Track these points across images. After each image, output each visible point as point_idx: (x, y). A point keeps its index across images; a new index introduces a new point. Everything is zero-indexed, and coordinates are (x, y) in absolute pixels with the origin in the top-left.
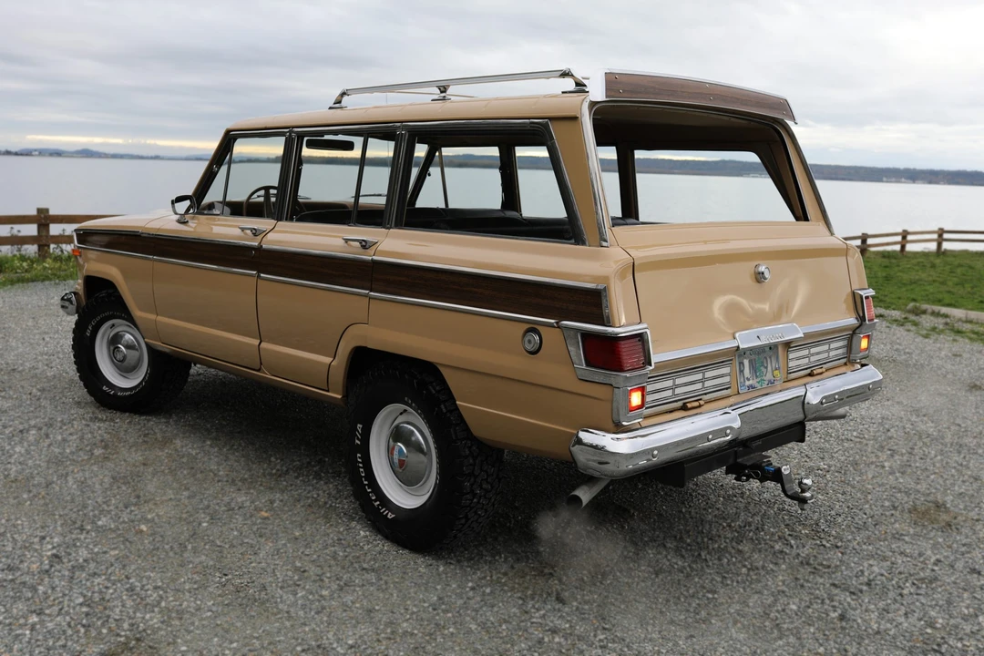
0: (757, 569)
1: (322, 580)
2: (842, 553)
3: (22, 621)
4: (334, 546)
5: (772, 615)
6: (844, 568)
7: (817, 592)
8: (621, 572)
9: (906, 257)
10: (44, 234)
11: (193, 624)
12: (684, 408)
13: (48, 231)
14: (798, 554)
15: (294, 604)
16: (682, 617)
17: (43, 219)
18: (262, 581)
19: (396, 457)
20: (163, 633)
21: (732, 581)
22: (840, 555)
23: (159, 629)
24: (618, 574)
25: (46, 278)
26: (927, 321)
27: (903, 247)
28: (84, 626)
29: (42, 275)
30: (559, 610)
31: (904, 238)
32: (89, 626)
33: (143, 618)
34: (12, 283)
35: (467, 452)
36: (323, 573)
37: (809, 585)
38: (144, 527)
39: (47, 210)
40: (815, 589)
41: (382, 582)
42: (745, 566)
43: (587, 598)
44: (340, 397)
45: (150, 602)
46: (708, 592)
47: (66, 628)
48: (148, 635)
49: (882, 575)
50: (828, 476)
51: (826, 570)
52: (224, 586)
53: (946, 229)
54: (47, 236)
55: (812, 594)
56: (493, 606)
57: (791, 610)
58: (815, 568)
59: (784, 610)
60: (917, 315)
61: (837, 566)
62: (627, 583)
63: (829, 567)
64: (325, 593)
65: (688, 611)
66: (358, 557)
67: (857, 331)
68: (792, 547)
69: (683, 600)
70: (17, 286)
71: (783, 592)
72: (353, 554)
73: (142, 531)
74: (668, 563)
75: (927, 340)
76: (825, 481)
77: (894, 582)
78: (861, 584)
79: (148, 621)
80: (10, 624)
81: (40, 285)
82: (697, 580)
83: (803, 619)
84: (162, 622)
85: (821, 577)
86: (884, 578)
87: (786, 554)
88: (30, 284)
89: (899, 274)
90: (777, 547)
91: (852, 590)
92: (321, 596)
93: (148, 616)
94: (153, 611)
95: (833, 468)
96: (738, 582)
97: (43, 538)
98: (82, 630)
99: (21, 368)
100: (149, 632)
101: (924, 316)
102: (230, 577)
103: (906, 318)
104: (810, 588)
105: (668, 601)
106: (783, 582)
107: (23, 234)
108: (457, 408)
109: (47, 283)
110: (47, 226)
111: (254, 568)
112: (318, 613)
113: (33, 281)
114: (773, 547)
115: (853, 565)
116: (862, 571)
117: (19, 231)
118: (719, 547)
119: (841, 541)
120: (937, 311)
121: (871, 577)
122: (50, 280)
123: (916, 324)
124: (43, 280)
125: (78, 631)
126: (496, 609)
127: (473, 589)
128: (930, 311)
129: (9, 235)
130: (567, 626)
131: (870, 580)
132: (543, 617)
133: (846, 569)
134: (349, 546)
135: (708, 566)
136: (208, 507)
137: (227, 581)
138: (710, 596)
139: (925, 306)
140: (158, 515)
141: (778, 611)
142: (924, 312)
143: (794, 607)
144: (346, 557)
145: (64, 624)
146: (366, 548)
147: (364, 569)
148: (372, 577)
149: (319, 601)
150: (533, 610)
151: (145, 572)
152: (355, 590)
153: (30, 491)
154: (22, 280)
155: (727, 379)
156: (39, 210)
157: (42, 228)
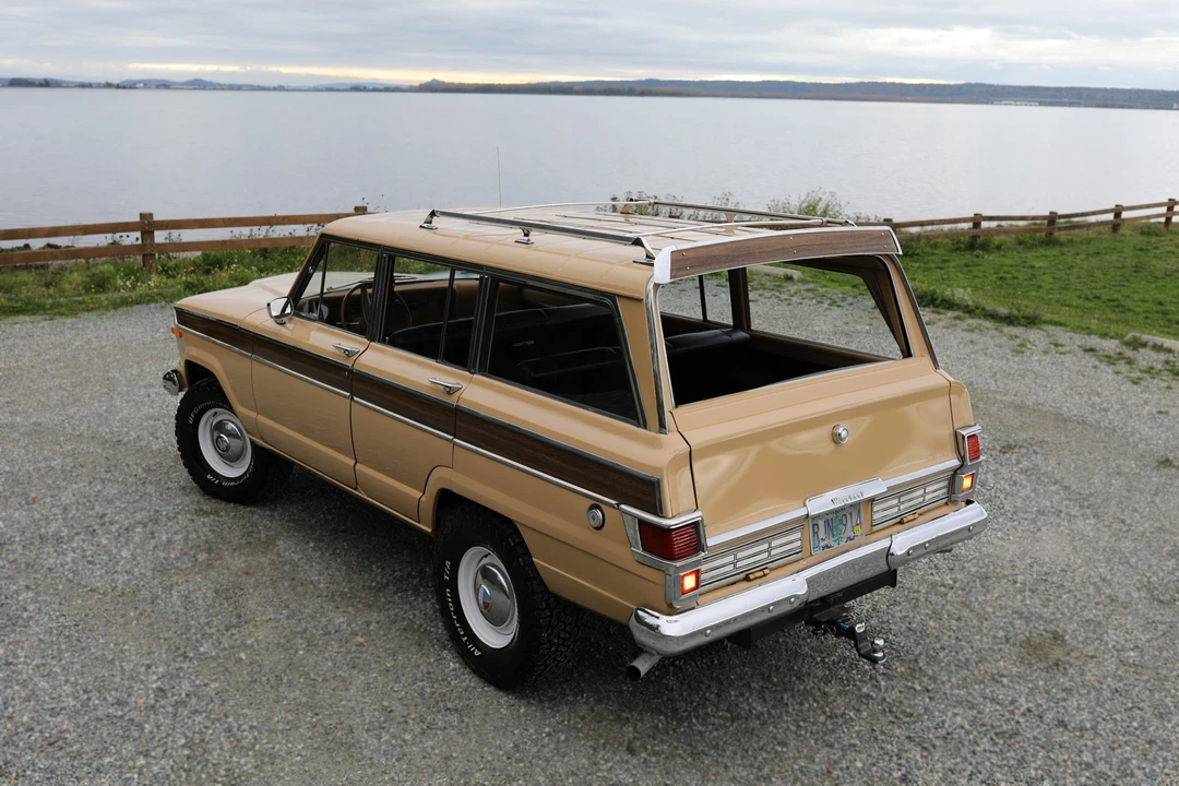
0: (836, 717)
1: (406, 722)
2: (931, 699)
3: (131, 763)
4: (423, 681)
5: (835, 774)
6: (926, 717)
7: (890, 746)
8: (697, 718)
9: (1172, 232)
10: (148, 242)
11: (283, 769)
12: (747, 579)
13: (153, 239)
14: (884, 699)
15: (378, 750)
16: (744, 773)
17: (147, 225)
18: (351, 722)
19: (481, 599)
20: (255, 779)
21: (806, 732)
22: (928, 700)
23: (252, 774)
24: (694, 720)
25: (151, 300)
26: (1145, 357)
27: (1168, 220)
28: (185, 770)
29: (147, 295)
30: (627, 762)
31: (1170, 209)
32: (190, 770)
33: (239, 762)
34: (116, 306)
35: (544, 605)
36: (409, 714)
37: (883, 737)
38: (243, 656)
39: (151, 215)
40: (888, 743)
41: (463, 725)
42: (824, 713)
43: (657, 748)
44: (430, 530)
45: (245, 745)
46: (779, 744)
47: (169, 772)
48: (242, 781)
49: (963, 727)
50: (949, 595)
51: (907, 720)
52: (315, 727)
54: (152, 245)
55: (882, 748)
56: (564, 756)
57: (856, 767)
58: (896, 717)
59: (848, 768)
60: (1135, 349)
61: (920, 715)
62: (700, 732)
63: (911, 715)
64: (408, 737)
65: (752, 766)
66: (445, 695)
67: (959, 472)
68: (880, 690)
69: (750, 753)
70: (121, 310)
71: (854, 746)
72: (440, 691)
73: (241, 659)
74: (747, 708)
75: (1135, 387)
76: (944, 602)
77: (971, 737)
78: (938, 737)
79: (242, 765)
80: (121, 766)
81: (144, 309)
82: (771, 728)
83: (865, 779)
84: (256, 767)
85: (900, 727)
86: (963, 731)
87: (872, 698)
88: (136, 308)
89: (1154, 262)
90: (865, 690)
91: (925, 745)
92: (404, 741)
93: (243, 761)
94: (247, 755)
95: (957, 585)
96: (812, 733)
97: (149, 667)
98: (184, 775)
99: (126, 439)
100: (243, 778)
101: (1142, 350)
102: (320, 717)
103: (1120, 354)
104: (883, 741)
105: (735, 753)
106: (858, 732)
108: (533, 563)
109: (152, 305)
110: (152, 233)
111: (344, 706)
112: (398, 760)
113: (137, 304)
114: (860, 690)
115: (937, 713)
116: (943, 722)
118: (805, 688)
119: (935, 682)
120: (1159, 344)
121: (950, 730)
122: (156, 302)
123: (1130, 362)
124: (148, 302)
125: (180, 776)
126: (567, 759)
127: (549, 734)
128: (1151, 343)
130: (631, 780)
131: (948, 734)
132: (610, 770)
133: (928, 719)
134: (437, 680)
135: (787, 712)
136: (305, 630)
137: (318, 721)
138: (779, 749)
139: (1145, 337)
140: (257, 641)
141: (841, 769)
142: (1144, 345)
143: (859, 764)
144: (433, 693)
145: (168, 767)
146: (453, 683)
147: (448, 709)
148: (454, 718)
149: (402, 747)
150: (602, 762)
151: (243, 709)
152: (436, 734)
153: (136, 608)
154: (126, 303)
155: (799, 543)
156: (141, 215)
157: (146, 236)
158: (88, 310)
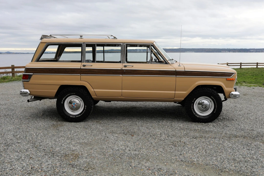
10: (13, 71)
13: (14, 70)
17: (13, 67)
25: (16, 80)
39: (14, 65)
53: (229, 63)
70: (10, 82)
81: (15, 82)
107: (8, 71)
109: (16, 81)
110: (14, 69)
117: (7, 71)
122: (17, 81)
124: (15, 81)
129: (5, 71)
154: (10, 81)
156: (12, 65)
157: (13, 70)
158: (3, 82)
